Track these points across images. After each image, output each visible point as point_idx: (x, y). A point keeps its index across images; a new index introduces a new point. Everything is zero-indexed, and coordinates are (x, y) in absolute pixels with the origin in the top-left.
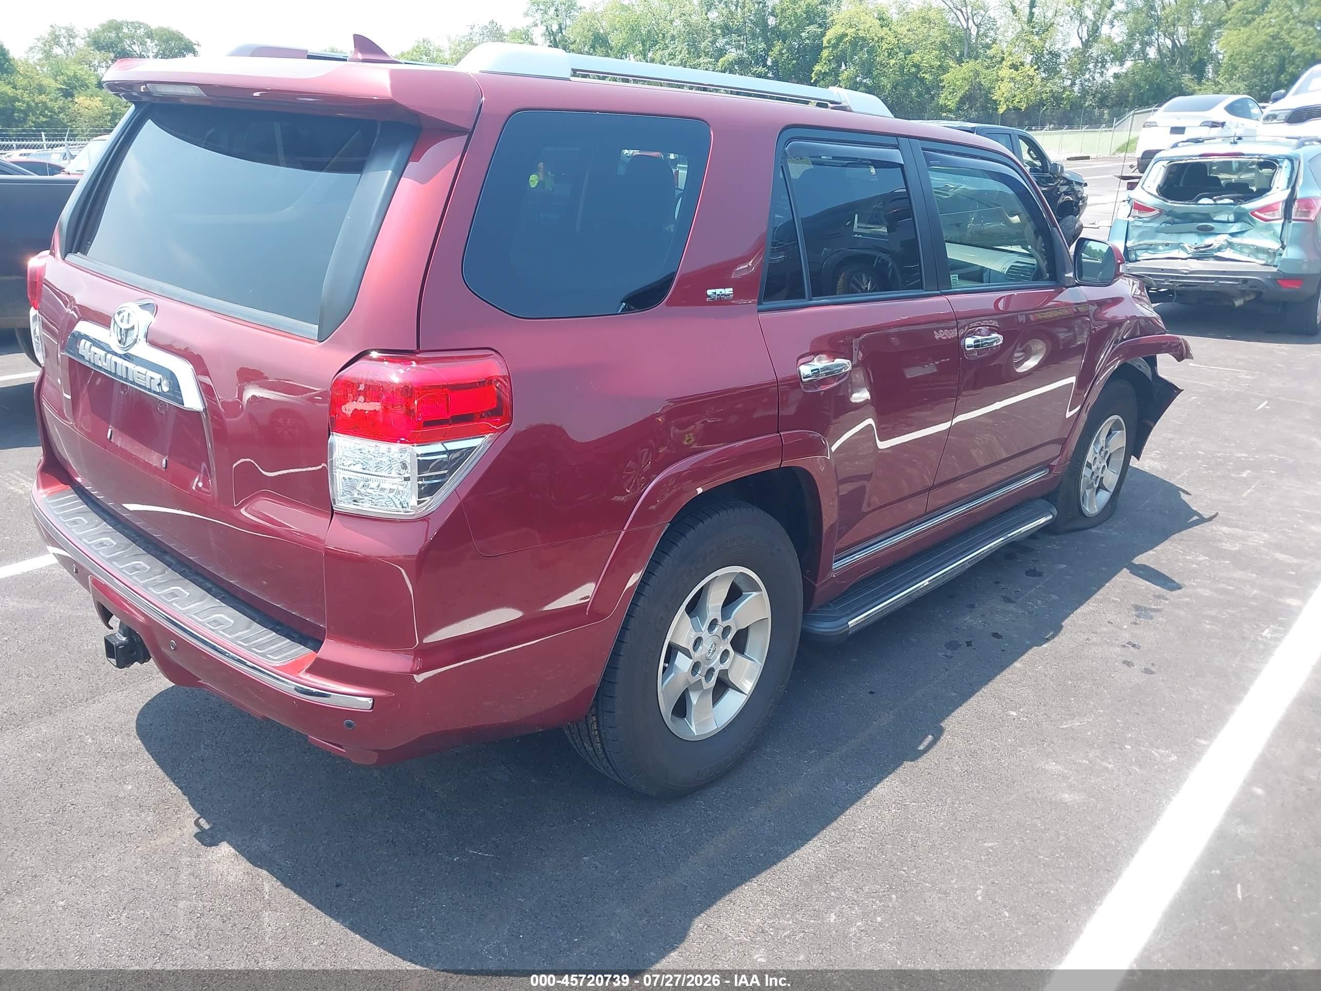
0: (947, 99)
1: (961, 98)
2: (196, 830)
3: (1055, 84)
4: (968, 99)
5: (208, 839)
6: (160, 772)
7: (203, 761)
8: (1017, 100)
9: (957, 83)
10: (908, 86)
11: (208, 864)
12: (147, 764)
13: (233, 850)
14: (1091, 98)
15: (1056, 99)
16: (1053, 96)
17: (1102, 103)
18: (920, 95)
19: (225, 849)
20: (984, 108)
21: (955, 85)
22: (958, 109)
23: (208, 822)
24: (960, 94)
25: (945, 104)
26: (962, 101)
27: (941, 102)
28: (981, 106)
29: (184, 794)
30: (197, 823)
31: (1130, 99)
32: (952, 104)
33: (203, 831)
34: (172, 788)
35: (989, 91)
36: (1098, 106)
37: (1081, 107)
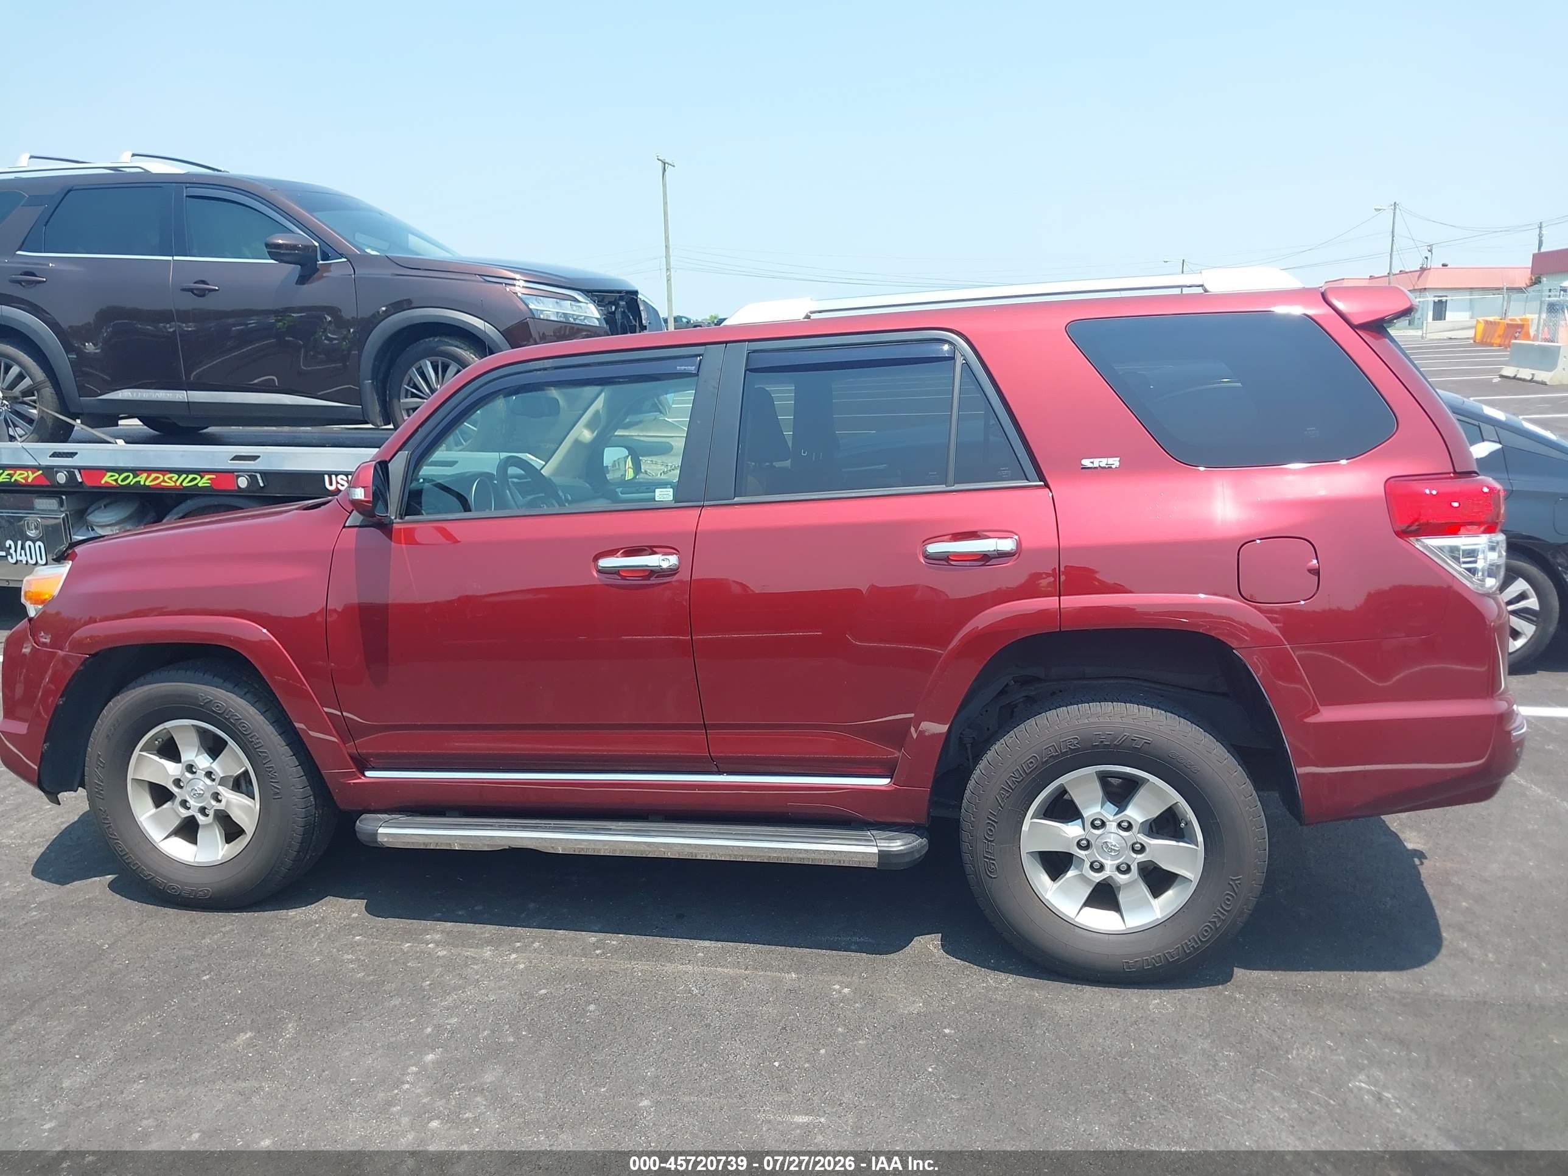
2: (1424, 861)
5: (1421, 855)
6: (1434, 903)
7: (1394, 896)
11: (1425, 844)
12: (1443, 914)
13: (1405, 844)
19: (1410, 846)
23: (1414, 862)
29: (1422, 882)
30: (1422, 863)
33: (1420, 859)
34: (1430, 890)
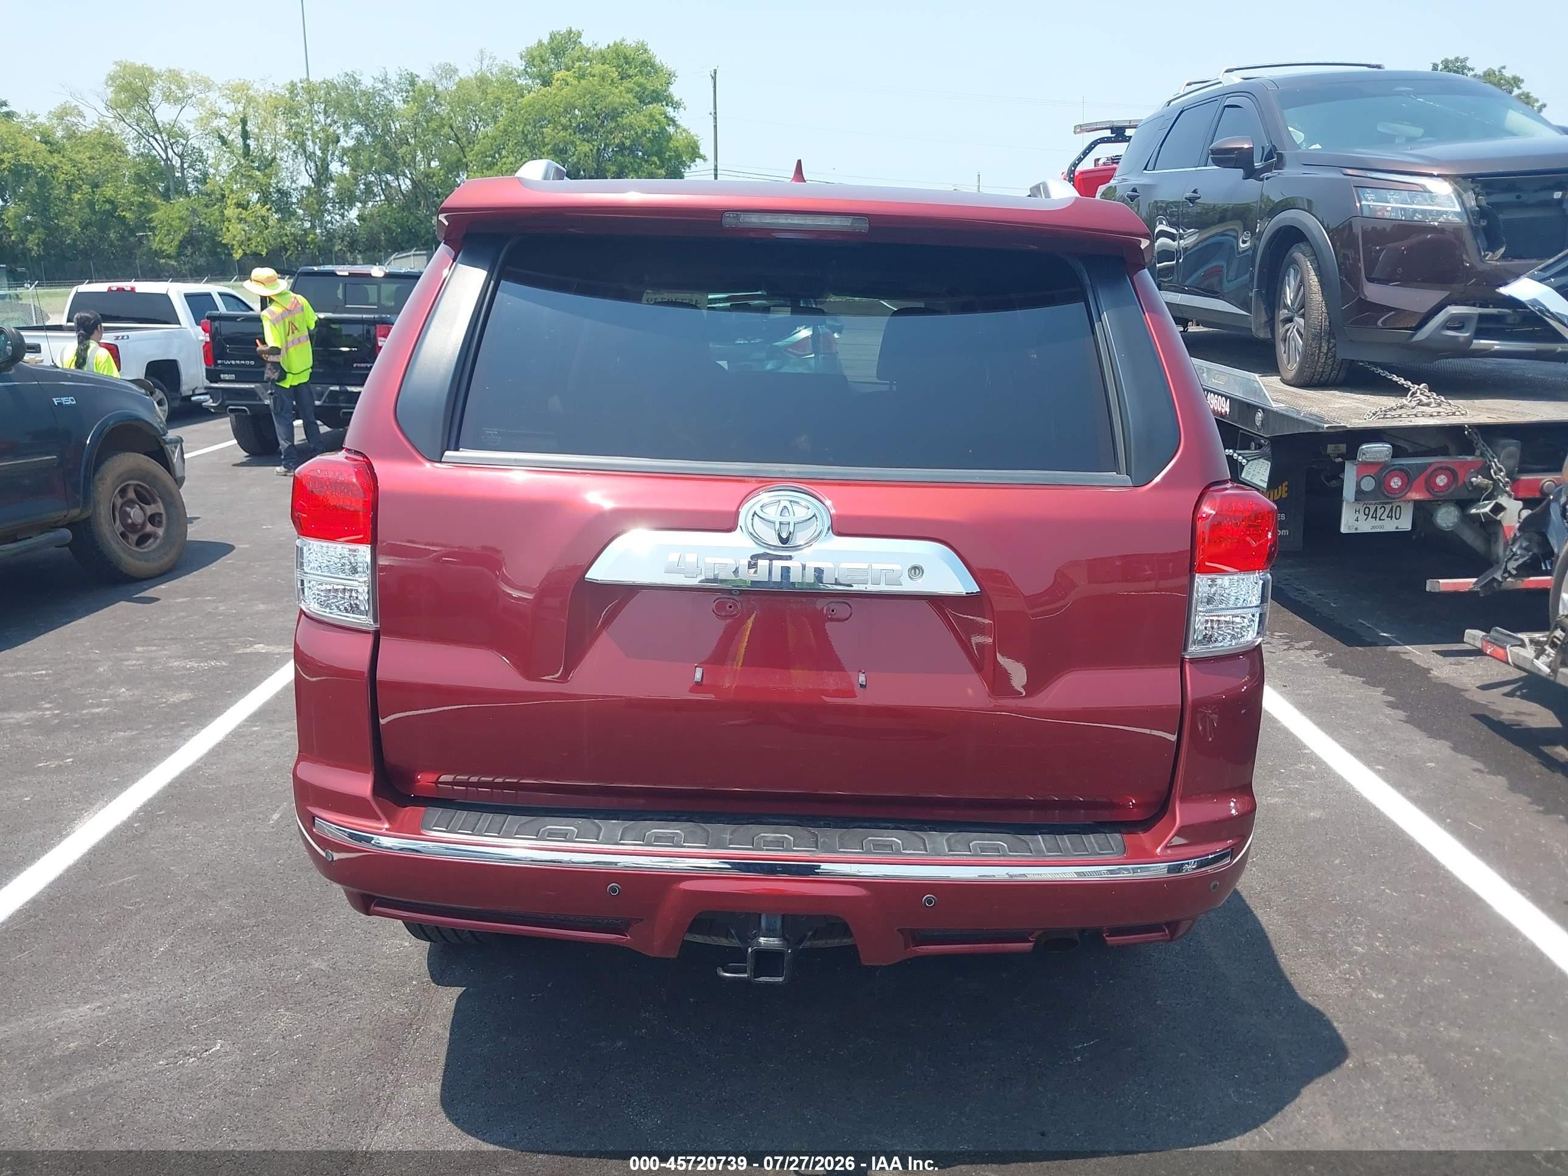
0: (164, 242)
1: (181, 242)
3: (293, 226)
4: (190, 241)
8: (254, 244)
9: (173, 223)
10: (104, 227)
14: (340, 241)
15: (299, 243)
16: (295, 239)
17: (353, 245)
18: (122, 238)
20: (213, 253)
21: (171, 225)
22: (179, 254)
24: (180, 236)
25: (160, 248)
26: (182, 245)
27: (155, 246)
28: (209, 251)
31: (383, 243)
32: (171, 249)
35: (214, 234)
36: (349, 251)
37: (331, 251)
